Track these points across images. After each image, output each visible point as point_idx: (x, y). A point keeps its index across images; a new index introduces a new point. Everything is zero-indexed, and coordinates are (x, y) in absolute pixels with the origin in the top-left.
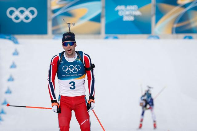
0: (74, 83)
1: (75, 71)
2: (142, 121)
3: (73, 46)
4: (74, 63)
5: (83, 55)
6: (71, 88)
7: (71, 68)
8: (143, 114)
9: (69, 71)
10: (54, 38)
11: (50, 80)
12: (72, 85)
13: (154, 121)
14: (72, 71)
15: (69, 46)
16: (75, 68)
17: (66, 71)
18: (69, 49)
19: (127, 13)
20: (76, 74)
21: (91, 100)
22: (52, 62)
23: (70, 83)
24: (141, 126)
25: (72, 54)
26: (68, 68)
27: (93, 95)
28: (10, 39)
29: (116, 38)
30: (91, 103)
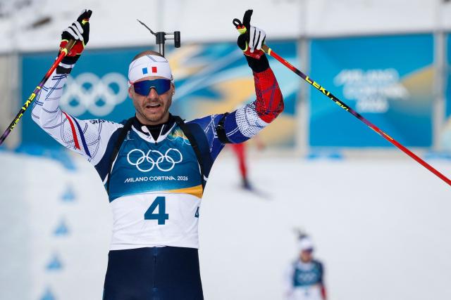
19: (369, 91)
28: (54, 157)
29: (336, 157)
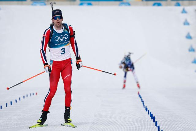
0: (64, 49)
1: (64, 39)
2: (125, 82)
3: (61, 19)
4: (63, 34)
5: (68, 26)
6: (62, 53)
7: (61, 37)
8: (125, 76)
9: (60, 40)
10: (32, 5)
11: (42, 49)
12: (63, 51)
13: (137, 82)
14: (62, 40)
15: (58, 19)
16: (64, 37)
17: (58, 40)
18: (58, 22)
20: (65, 42)
21: (79, 60)
22: (45, 34)
23: (62, 50)
24: (124, 86)
25: (60, 26)
26: (59, 38)
27: (79, 56)
30: (79, 63)
